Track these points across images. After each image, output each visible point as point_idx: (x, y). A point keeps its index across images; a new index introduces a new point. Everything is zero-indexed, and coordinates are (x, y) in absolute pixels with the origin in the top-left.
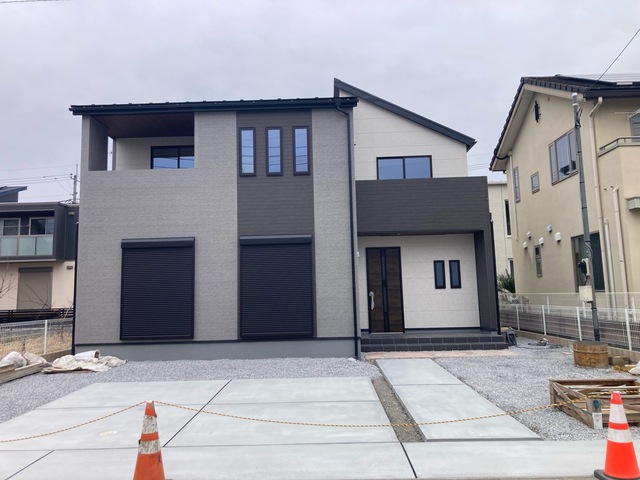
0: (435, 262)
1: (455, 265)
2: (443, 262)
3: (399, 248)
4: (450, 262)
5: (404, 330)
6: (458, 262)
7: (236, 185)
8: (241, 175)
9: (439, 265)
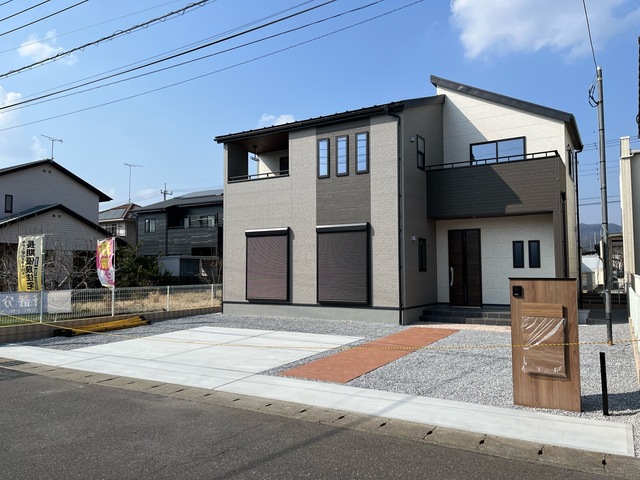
0: (514, 242)
1: (535, 246)
2: (522, 242)
3: (479, 230)
4: (530, 242)
5: (482, 305)
6: (538, 242)
7: (315, 185)
8: (320, 178)
9: (518, 247)
